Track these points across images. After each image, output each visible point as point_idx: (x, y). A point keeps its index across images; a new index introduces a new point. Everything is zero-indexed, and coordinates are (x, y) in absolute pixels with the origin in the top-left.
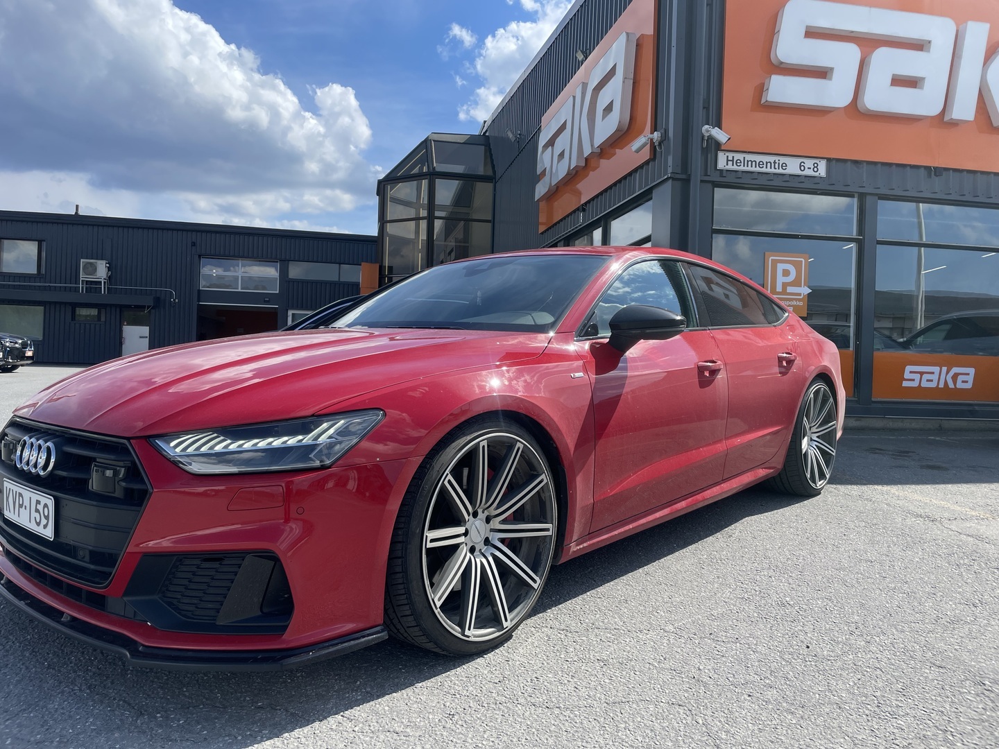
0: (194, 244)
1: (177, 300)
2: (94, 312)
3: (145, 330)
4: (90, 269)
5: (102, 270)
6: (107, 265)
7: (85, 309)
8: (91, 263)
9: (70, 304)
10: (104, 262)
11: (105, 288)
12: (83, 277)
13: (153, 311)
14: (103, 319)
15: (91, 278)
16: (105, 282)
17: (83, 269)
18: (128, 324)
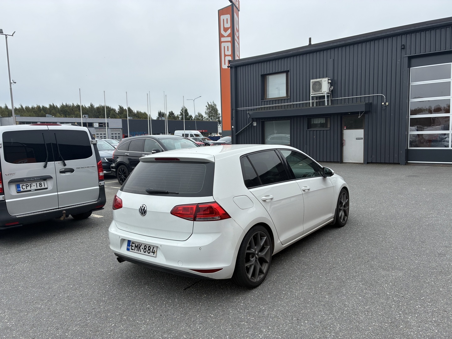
0: (403, 48)
1: (387, 104)
2: (323, 121)
3: (360, 133)
4: (317, 87)
5: (325, 87)
6: (330, 81)
7: (317, 119)
8: (318, 82)
9: (306, 116)
10: (326, 79)
11: (328, 101)
12: (312, 94)
13: (366, 116)
14: (329, 126)
15: (318, 94)
16: (328, 96)
17: (313, 88)
18: (347, 128)
